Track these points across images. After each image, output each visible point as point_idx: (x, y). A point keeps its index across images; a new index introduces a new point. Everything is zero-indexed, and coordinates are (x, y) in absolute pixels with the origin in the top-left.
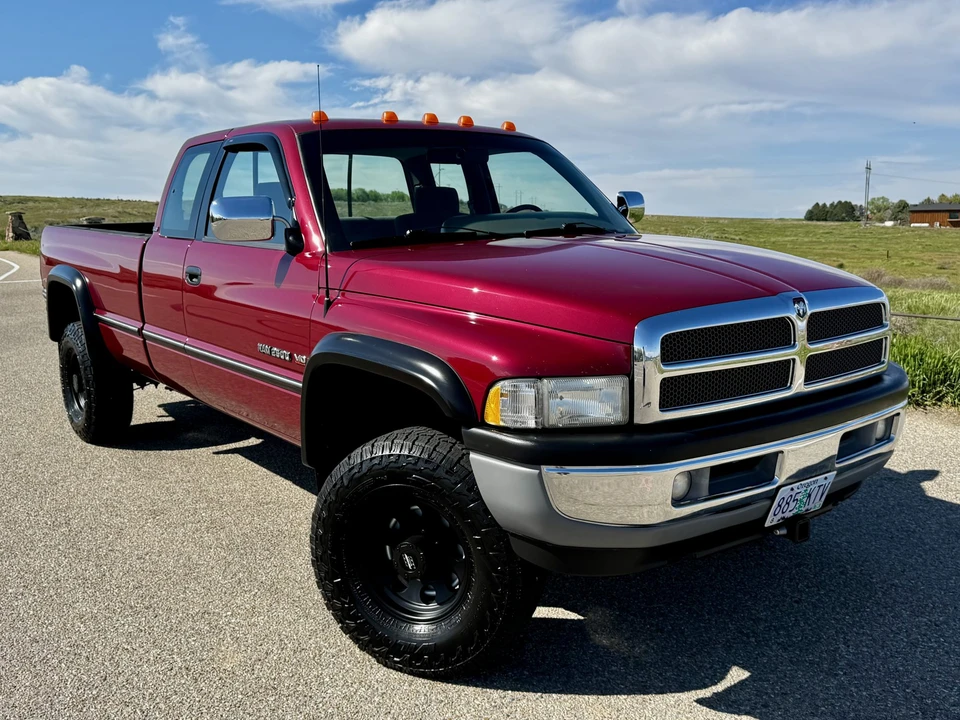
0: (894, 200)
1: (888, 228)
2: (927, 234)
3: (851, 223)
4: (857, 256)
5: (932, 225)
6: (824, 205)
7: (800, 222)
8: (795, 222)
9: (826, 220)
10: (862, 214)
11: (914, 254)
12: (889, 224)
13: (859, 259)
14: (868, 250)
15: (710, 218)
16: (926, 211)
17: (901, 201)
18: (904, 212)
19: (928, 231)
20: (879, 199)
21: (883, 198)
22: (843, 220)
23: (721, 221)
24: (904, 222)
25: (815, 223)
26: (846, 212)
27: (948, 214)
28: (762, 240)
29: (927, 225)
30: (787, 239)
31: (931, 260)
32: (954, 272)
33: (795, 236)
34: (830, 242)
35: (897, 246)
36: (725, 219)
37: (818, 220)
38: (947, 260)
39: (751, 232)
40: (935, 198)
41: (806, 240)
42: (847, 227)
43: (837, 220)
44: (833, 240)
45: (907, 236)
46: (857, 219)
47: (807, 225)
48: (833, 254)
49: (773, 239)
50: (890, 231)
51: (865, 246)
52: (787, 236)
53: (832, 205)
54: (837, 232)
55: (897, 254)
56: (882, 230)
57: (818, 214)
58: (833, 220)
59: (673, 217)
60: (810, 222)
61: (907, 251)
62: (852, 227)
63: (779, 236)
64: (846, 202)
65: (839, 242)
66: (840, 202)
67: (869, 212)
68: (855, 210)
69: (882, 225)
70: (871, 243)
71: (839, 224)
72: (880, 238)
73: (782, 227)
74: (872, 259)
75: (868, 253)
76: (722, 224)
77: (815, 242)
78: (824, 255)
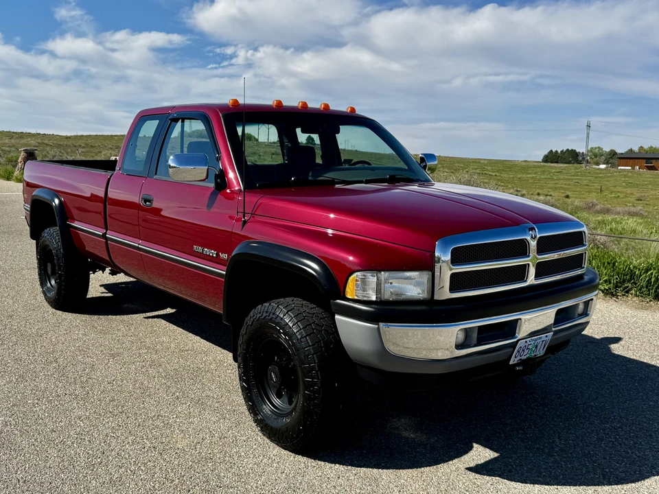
0: (607, 149)
1: (602, 169)
2: (630, 174)
3: (576, 165)
4: (579, 189)
5: (633, 168)
6: (557, 151)
7: (539, 164)
8: (535, 164)
9: (557, 162)
10: (583, 159)
11: (620, 189)
12: (603, 166)
13: (581, 191)
14: (587, 185)
15: (474, 159)
16: (629, 158)
17: (612, 150)
18: (613, 158)
19: (631, 172)
20: (596, 148)
21: (599, 148)
22: (569, 163)
23: (482, 161)
24: (613, 165)
25: (549, 164)
26: (572, 157)
27: (645, 161)
28: (511, 176)
29: (630, 168)
30: (529, 176)
31: (632, 194)
32: (648, 203)
33: (535, 173)
34: (560, 179)
35: (608, 183)
36: (485, 160)
37: (552, 162)
38: (643, 194)
39: (503, 170)
40: (636, 149)
41: (543, 177)
42: (572, 168)
43: (565, 163)
44: (562, 177)
45: (615, 176)
46: (580, 163)
47: (544, 166)
48: (561, 187)
49: (519, 176)
50: (603, 172)
51: (585, 182)
52: (529, 174)
53: (562, 151)
54: (565, 172)
55: (607, 189)
56: (598, 171)
57: (552, 158)
58: (562, 163)
59: (448, 157)
60: (546, 164)
61: (615, 186)
62: (576, 168)
63: (523, 173)
64: (572, 150)
65: (566, 179)
66: (568, 150)
67: (588, 158)
68: (578, 156)
69: (598, 167)
70: (590, 180)
71: (567, 165)
72: (596, 177)
73: (526, 167)
74: (590, 192)
75: (587, 187)
76: (483, 164)
77: (549, 178)
78: (555, 189)
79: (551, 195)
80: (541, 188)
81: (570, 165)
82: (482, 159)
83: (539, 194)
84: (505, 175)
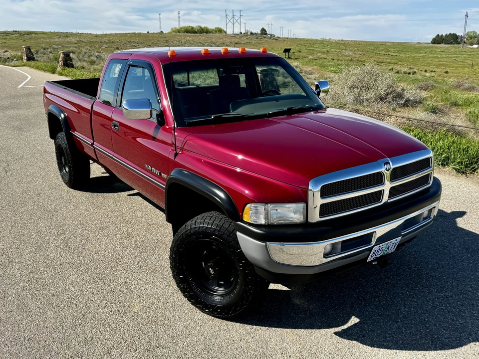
1: (474, 49)
3: (456, 45)
4: (456, 65)
6: (442, 35)
7: (429, 45)
8: (426, 45)
9: (442, 43)
10: (462, 40)
12: (475, 46)
13: (457, 68)
15: (382, 42)
20: (471, 32)
21: (474, 32)
22: (451, 43)
23: (387, 44)
25: (436, 45)
26: (453, 39)
28: (408, 56)
30: (420, 55)
33: (425, 53)
34: (443, 57)
36: (389, 42)
37: (438, 43)
39: (402, 51)
41: (430, 56)
42: (453, 48)
43: (448, 44)
44: (445, 56)
46: (459, 43)
47: (432, 47)
48: (444, 64)
49: (413, 56)
50: (475, 51)
51: (461, 59)
52: (420, 53)
53: (446, 35)
54: (448, 51)
55: (477, 64)
56: (472, 50)
57: (438, 40)
58: (446, 44)
59: (362, 41)
60: (433, 45)
62: (455, 48)
63: (416, 53)
64: (454, 34)
65: (448, 57)
66: (450, 34)
67: (465, 39)
68: (458, 38)
69: (472, 47)
70: (465, 57)
71: (449, 46)
72: (470, 55)
73: (418, 48)
74: (463, 68)
75: (462, 63)
76: (388, 46)
77: (435, 57)
78: (438, 66)
79: (434, 72)
80: (429, 65)
81: (452, 45)
82: (387, 42)
83: (426, 71)
84: (403, 55)
